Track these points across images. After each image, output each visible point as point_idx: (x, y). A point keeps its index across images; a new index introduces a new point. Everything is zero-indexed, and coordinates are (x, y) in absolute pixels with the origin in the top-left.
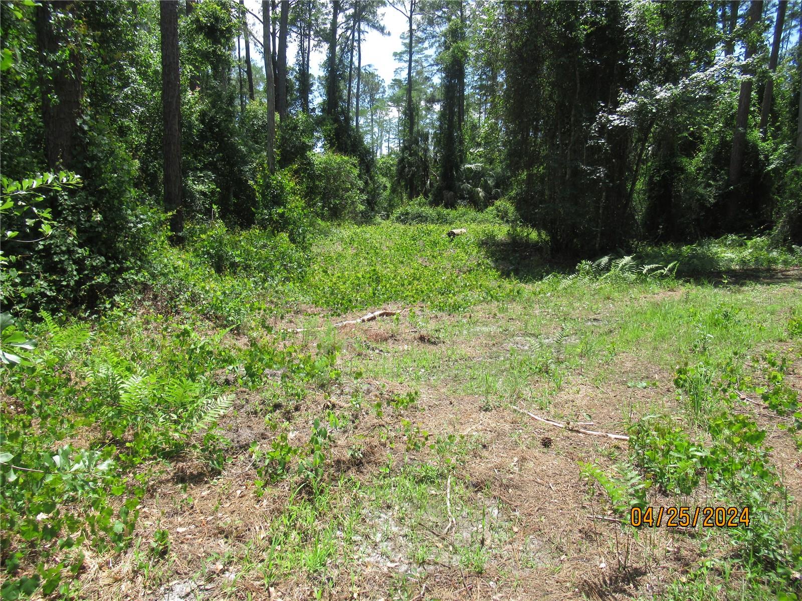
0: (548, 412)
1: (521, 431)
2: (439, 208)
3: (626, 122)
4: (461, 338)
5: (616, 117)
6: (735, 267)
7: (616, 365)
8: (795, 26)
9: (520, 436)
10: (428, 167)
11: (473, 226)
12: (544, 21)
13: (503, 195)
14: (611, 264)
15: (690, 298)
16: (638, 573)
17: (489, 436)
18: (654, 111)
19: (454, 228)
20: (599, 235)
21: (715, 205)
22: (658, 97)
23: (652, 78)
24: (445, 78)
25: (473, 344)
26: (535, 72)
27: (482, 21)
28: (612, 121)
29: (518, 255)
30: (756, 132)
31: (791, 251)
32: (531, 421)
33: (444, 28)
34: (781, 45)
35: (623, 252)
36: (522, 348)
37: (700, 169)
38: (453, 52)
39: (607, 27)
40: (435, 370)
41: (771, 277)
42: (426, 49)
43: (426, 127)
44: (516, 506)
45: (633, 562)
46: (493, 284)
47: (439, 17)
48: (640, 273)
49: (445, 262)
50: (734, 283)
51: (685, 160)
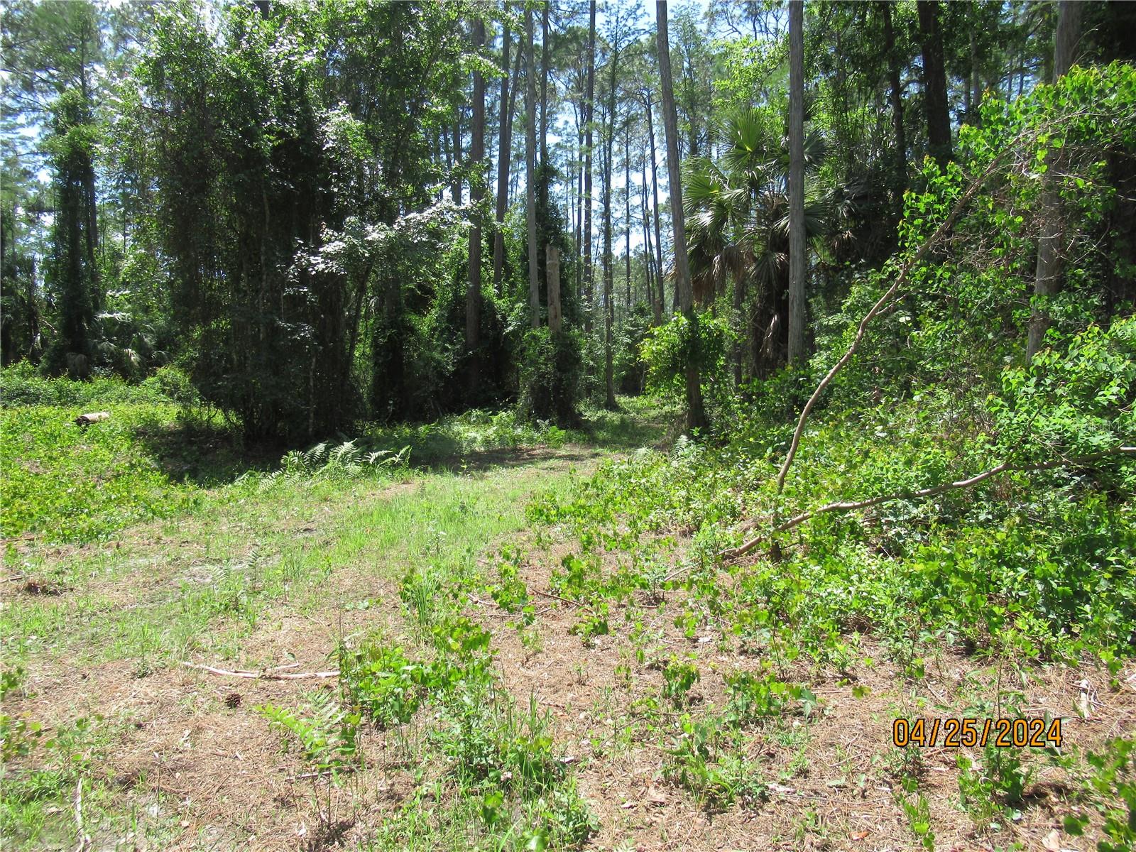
0: (238, 661)
1: (196, 693)
2: (60, 381)
3: (334, 266)
4: (103, 580)
5: (320, 260)
6: (479, 448)
7: (331, 586)
8: (522, 169)
9: (194, 701)
10: (35, 314)
11: (121, 407)
12: (212, 119)
13: (171, 359)
14: (328, 454)
15: (427, 489)
16: (345, 826)
17: (147, 711)
18: (367, 255)
19: (88, 412)
20: (312, 415)
21: (455, 373)
22: (369, 238)
23: (362, 214)
24: (58, 177)
25: (121, 586)
26: (203, 189)
27: (114, 104)
28: (315, 265)
29: (195, 448)
30: (491, 287)
31: (537, 427)
32: (212, 677)
33: (55, 99)
34: (509, 188)
35: (344, 436)
36: (202, 581)
37: (434, 329)
38: (71, 138)
39: (300, 141)
40: (56, 634)
41: (517, 459)
42: (22, 126)
43: (29, 249)
44: (186, 794)
45: (338, 817)
46: (156, 493)
47: (43, 81)
48: (366, 463)
49: (73, 466)
50: (477, 469)
51: (413, 318)
